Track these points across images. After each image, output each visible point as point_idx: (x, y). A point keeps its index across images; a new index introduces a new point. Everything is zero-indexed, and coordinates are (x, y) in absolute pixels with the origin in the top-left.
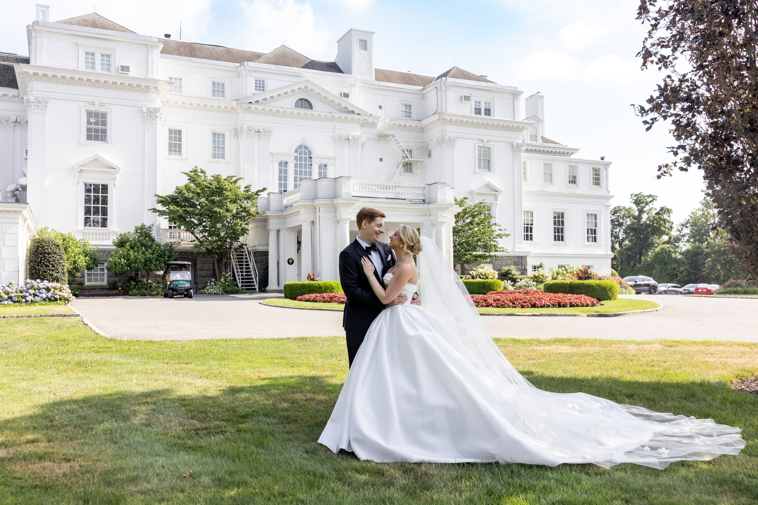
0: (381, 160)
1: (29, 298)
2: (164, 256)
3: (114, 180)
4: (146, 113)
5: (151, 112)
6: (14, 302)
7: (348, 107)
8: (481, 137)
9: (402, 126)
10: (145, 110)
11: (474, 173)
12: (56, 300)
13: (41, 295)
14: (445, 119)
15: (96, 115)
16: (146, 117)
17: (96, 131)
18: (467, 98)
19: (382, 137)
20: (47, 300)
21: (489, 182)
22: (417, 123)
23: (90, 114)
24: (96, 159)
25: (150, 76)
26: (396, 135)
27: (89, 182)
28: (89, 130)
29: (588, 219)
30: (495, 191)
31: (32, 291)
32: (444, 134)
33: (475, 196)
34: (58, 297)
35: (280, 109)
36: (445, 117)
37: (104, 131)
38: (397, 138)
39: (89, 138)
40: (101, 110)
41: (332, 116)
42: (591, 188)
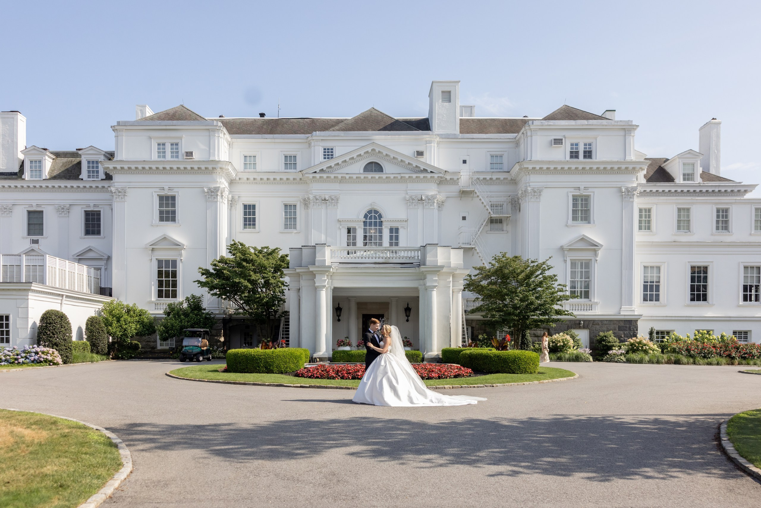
0: (464, 218)
1: (21, 360)
2: (200, 323)
3: (181, 255)
4: (208, 192)
5: (212, 192)
6: (10, 363)
7: (419, 165)
8: (577, 185)
9: (488, 180)
10: (206, 190)
11: (567, 226)
12: (41, 362)
13: (30, 358)
14: (528, 168)
15: (167, 198)
16: (207, 197)
17: (167, 212)
18: (558, 142)
19: (464, 194)
20: (35, 362)
21: (584, 235)
22: (505, 175)
23: (161, 198)
24: (165, 238)
25: (212, 158)
26: (476, 191)
27: (160, 258)
28: (161, 212)
29: (745, 273)
30: (594, 247)
31: (23, 355)
32: (528, 185)
33: (566, 252)
34: (42, 360)
35: (345, 175)
36: (525, 166)
37: (174, 212)
38: (478, 194)
39: (161, 219)
40: (170, 193)
41: (401, 177)
42: (751, 234)
